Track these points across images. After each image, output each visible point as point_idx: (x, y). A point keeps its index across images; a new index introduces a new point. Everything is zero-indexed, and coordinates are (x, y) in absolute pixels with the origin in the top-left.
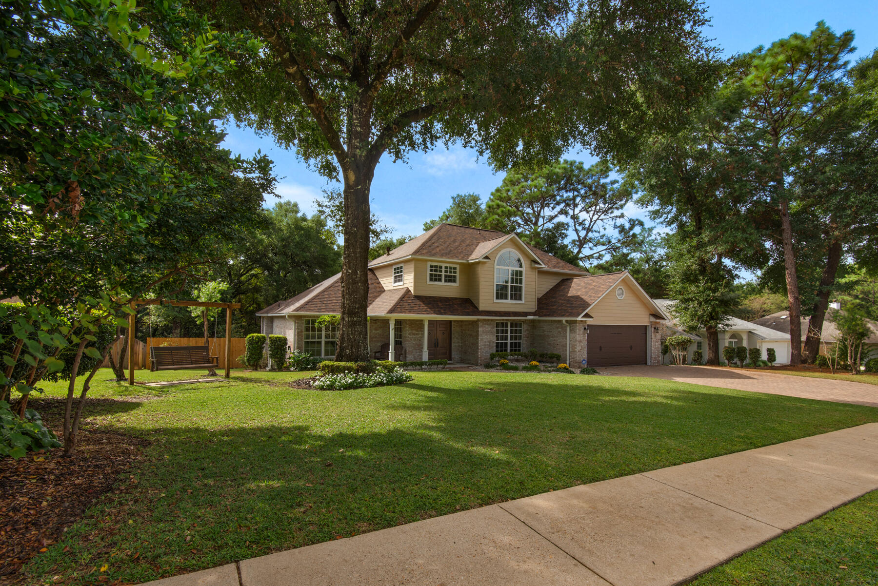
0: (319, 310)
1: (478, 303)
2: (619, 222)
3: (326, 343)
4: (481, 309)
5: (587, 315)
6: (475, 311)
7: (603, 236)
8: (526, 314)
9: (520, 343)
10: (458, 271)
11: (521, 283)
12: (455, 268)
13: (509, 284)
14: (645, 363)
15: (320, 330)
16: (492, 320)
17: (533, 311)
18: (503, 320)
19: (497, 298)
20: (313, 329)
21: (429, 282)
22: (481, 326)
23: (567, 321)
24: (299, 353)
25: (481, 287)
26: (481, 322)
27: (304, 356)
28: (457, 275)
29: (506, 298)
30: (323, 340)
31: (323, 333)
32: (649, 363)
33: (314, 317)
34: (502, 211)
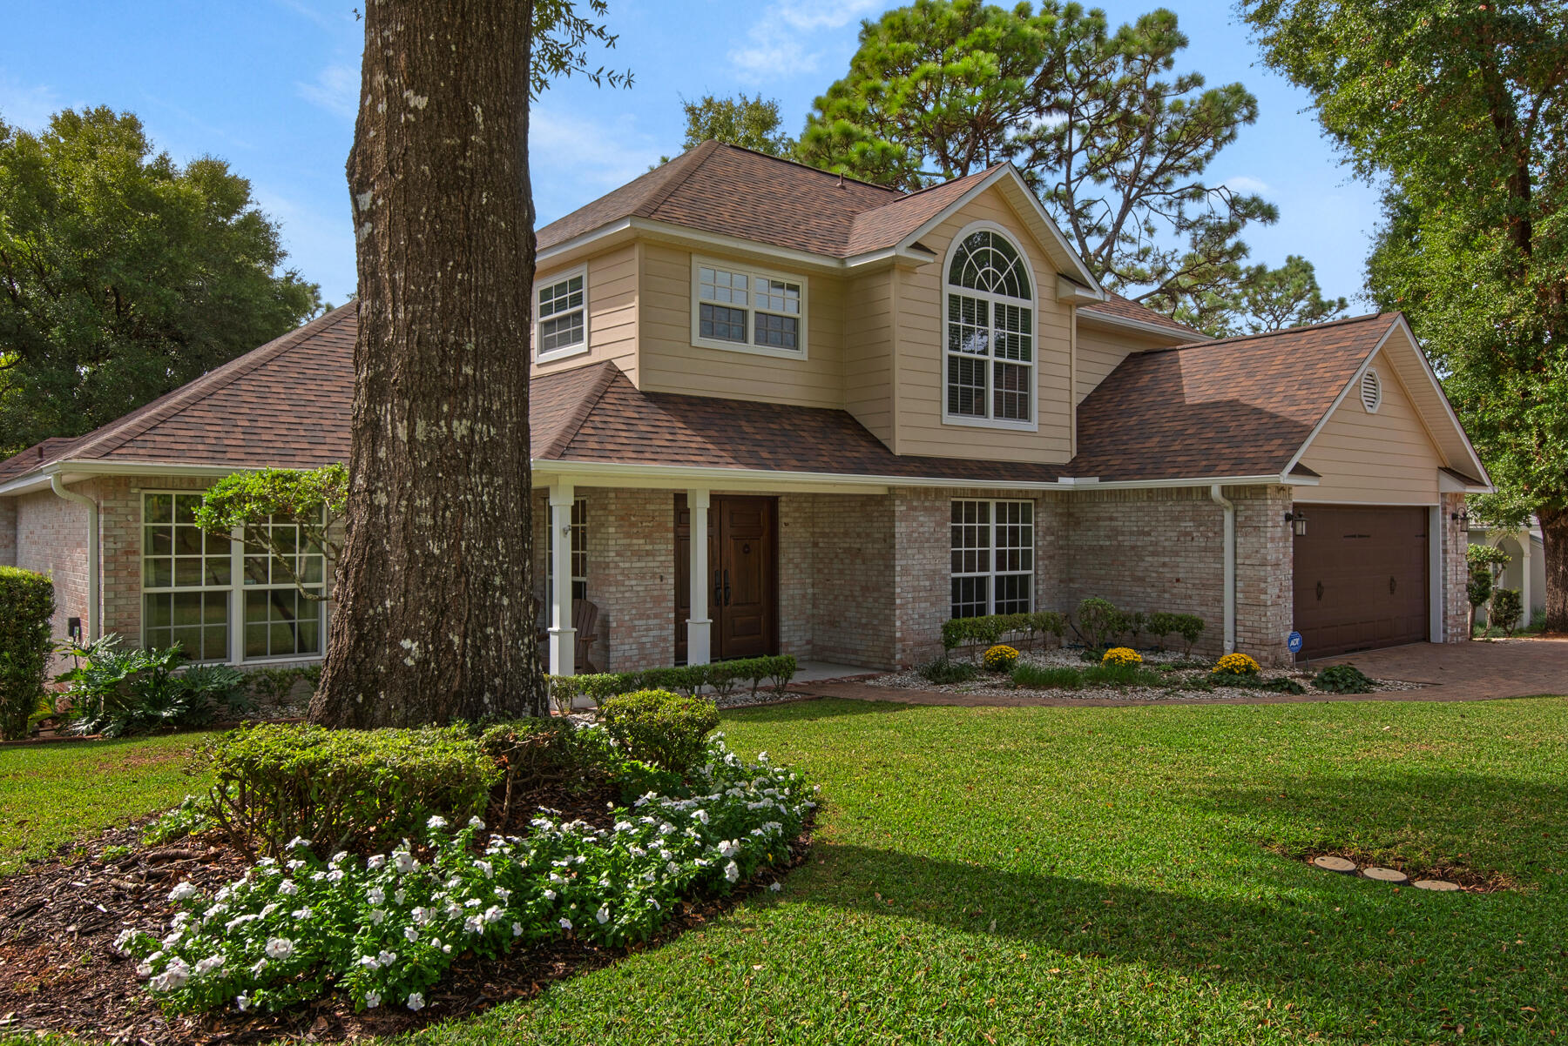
0: (216, 454)
1: (890, 426)
2: (1193, 210)
3: (252, 599)
4: (900, 449)
5: (1299, 470)
6: (881, 457)
7: (1145, 253)
8: (1048, 472)
9: (1025, 578)
10: (803, 299)
11: (1027, 357)
12: (794, 289)
13: (991, 358)
14: (1426, 638)
15: (220, 541)
16: (939, 491)
17: (1065, 459)
18: (974, 492)
19: (953, 409)
20: (188, 540)
21: (697, 341)
22: (905, 518)
23: (1225, 490)
24: (116, 649)
25: (899, 363)
26: (903, 499)
27: (141, 662)
28: (803, 317)
29: (981, 412)
30: (238, 586)
31: (237, 554)
32: (1437, 635)
33: (192, 481)
34: (863, 154)
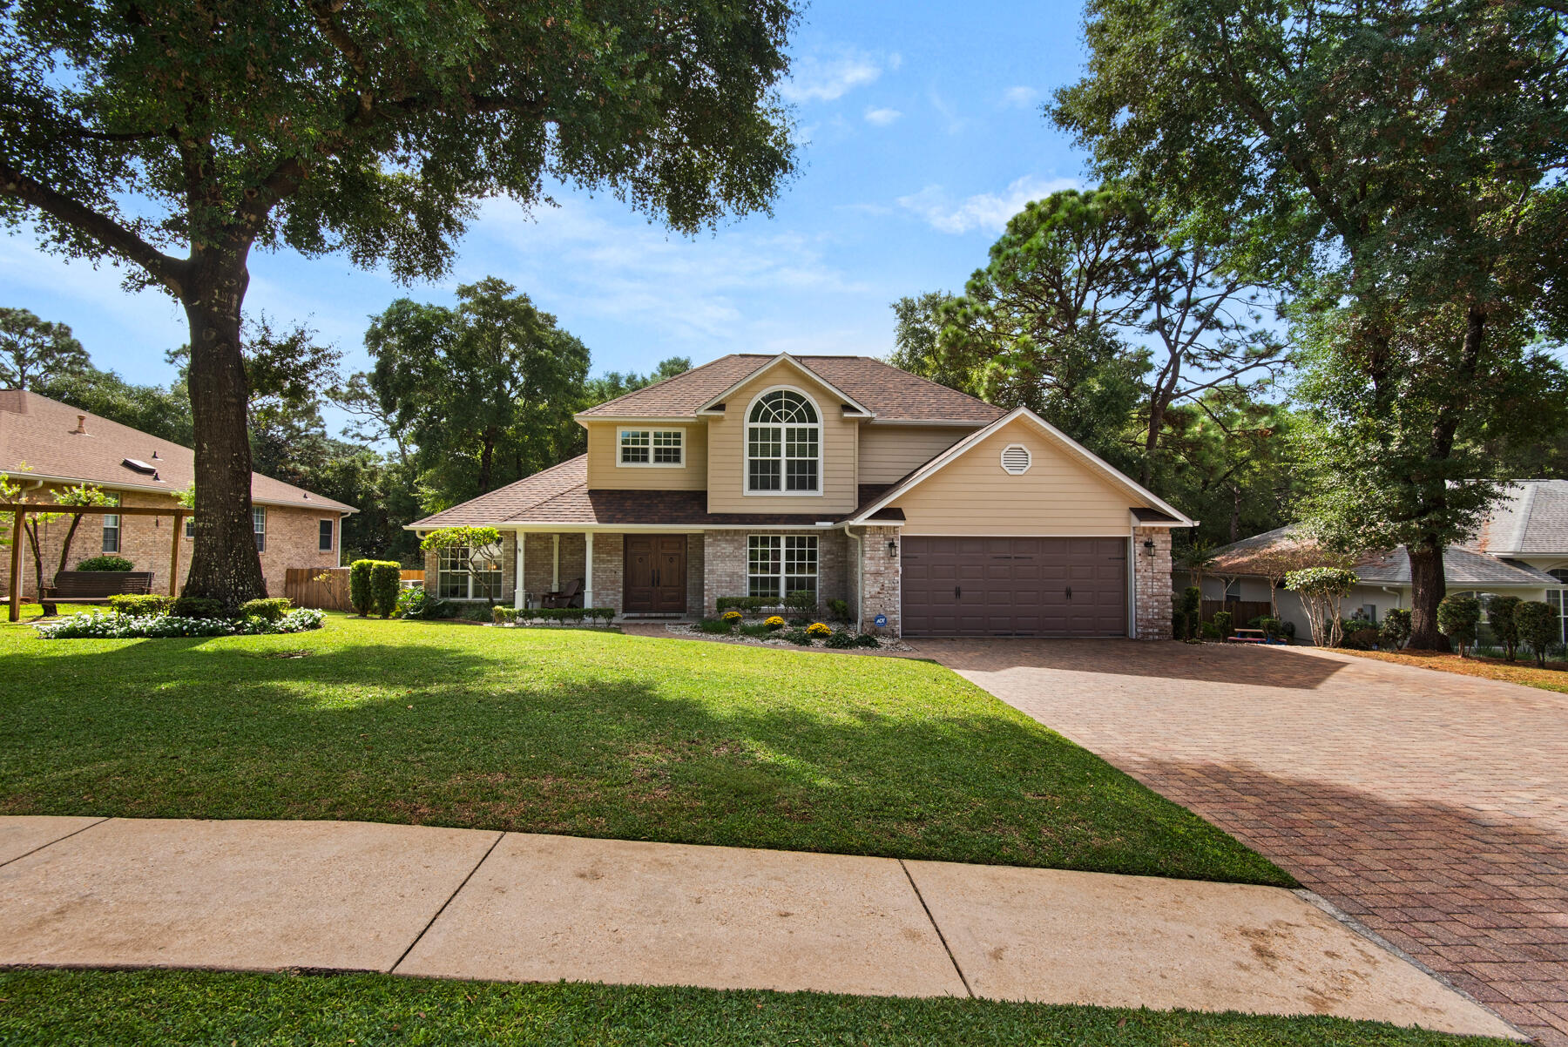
1: (708, 500)
4: (712, 510)
9: (811, 579)
10: (683, 439)
11: (814, 454)
12: (678, 435)
13: (784, 458)
14: (1124, 633)
15: (465, 554)
16: (738, 532)
17: (849, 511)
18: (768, 531)
19: (752, 487)
21: (621, 464)
22: (710, 545)
25: (711, 466)
26: (714, 535)
28: (683, 447)
29: (777, 486)
30: (471, 571)
32: (1131, 632)
